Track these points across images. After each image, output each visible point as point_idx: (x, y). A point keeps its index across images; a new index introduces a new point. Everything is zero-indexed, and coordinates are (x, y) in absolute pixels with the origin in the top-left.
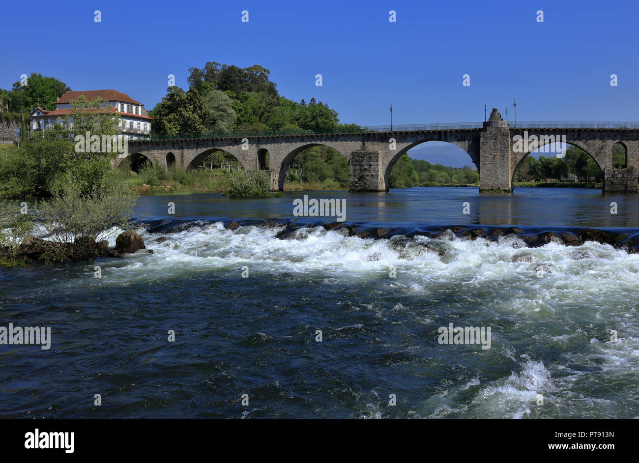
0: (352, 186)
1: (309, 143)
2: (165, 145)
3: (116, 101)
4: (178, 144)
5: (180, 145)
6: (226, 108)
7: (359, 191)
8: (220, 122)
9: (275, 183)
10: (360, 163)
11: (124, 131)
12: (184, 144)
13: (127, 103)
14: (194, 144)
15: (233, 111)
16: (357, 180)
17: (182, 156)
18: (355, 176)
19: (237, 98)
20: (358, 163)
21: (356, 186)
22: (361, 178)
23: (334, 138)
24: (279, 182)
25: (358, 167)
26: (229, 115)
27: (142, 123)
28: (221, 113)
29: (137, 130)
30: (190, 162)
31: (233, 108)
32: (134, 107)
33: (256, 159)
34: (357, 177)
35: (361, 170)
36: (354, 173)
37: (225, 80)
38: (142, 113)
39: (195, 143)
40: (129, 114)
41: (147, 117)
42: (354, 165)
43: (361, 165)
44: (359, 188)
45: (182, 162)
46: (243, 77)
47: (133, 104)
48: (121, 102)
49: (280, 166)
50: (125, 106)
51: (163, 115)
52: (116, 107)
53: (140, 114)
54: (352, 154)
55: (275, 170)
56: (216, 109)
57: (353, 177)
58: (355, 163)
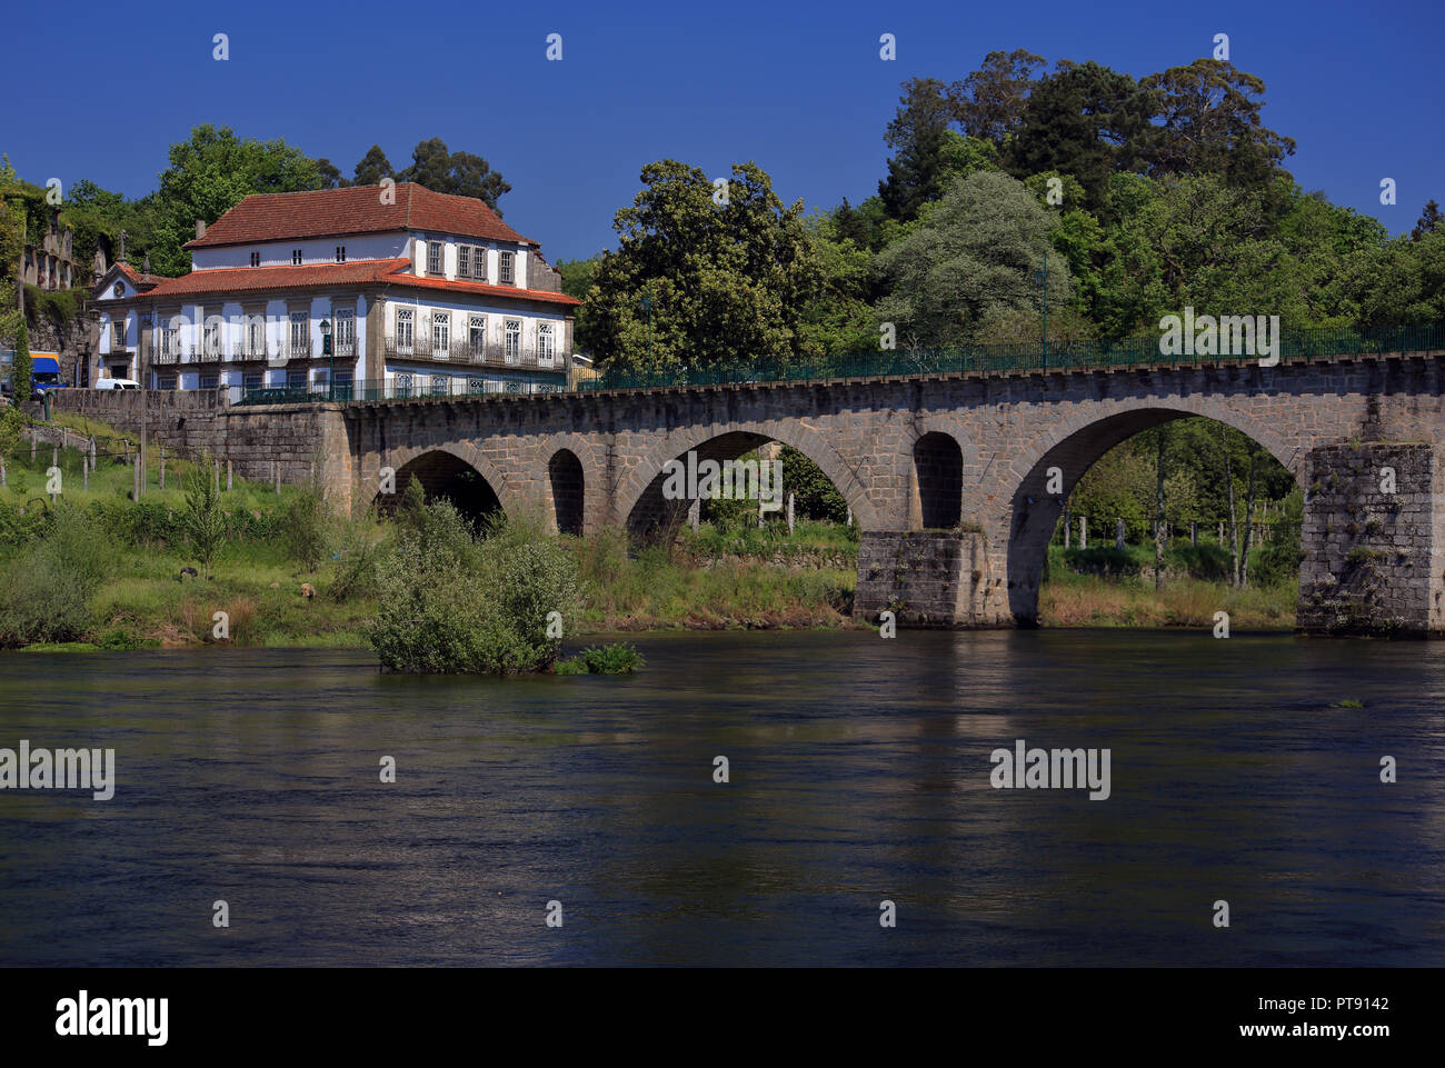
0: (1311, 610)
1: (1132, 403)
2: (544, 415)
3: (404, 230)
4: (595, 411)
5: (604, 418)
6: (1024, 247)
7: (1338, 632)
8: (995, 310)
9: (982, 587)
10: (1347, 497)
11: (441, 355)
12: (619, 414)
13: (457, 238)
14: (658, 412)
15: (1057, 262)
16: (1330, 580)
17: (611, 467)
18: (1323, 561)
19: (1089, 205)
20: (1340, 500)
21: (1327, 610)
22: (1353, 569)
23: (1241, 382)
24: (1011, 585)
25: (1336, 520)
26: (1041, 279)
27: (529, 324)
28: (1006, 272)
29: (500, 351)
30: (641, 491)
31: (1062, 247)
32: (493, 257)
33: (908, 478)
34: (1336, 565)
35: (1351, 532)
36: (1321, 546)
37: (1042, 127)
38: (530, 278)
39: (663, 410)
40: (467, 284)
41: (556, 295)
42: (1321, 510)
43: (1350, 511)
44: (1341, 619)
45: (611, 490)
46: (1130, 109)
47: (486, 242)
48: (428, 235)
49: (1006, 508)
50: (451, 251)
51: (620, 286)
52: (405, 255)
53: (521, 282)
54: (1315, 455)
55: (986, 528)
56: (982, 251)
57: (1314, 565)
58: (1328, 500)
